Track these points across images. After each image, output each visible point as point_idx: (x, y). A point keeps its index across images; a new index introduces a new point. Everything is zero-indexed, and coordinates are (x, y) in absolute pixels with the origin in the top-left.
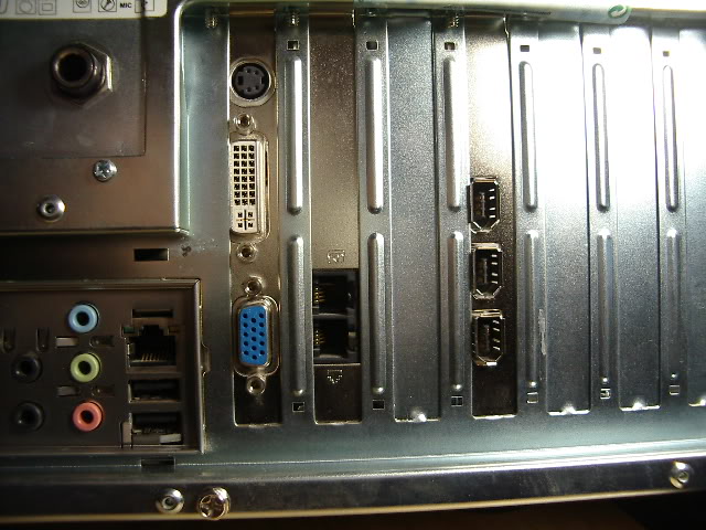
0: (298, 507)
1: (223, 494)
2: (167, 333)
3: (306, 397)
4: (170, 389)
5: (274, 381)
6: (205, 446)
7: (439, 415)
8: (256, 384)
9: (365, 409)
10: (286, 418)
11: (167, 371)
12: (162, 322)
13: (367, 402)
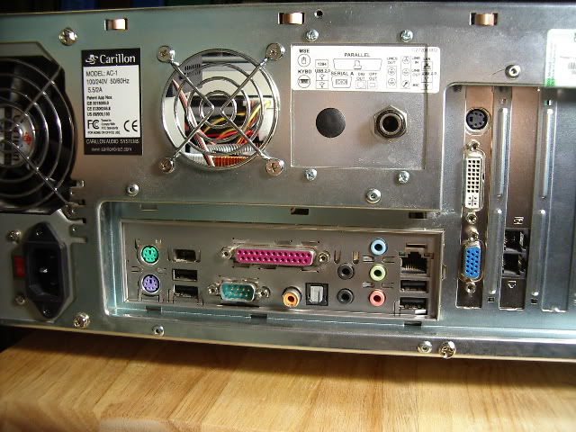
0: (491, 354)
1: (452, 345)
2: (423, 256)
3: (496, 294)
4: (423, 286)
5: (480, 285)
6: (440, 317)
7: (566, 309)
8: (470, 287)
9: (526, 303)
10: (483, 305)
11: (421, 277)
12: (421, 250)
13: (528, 300)
